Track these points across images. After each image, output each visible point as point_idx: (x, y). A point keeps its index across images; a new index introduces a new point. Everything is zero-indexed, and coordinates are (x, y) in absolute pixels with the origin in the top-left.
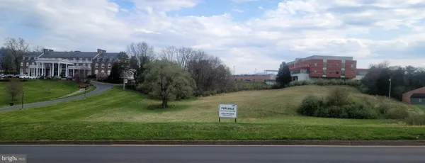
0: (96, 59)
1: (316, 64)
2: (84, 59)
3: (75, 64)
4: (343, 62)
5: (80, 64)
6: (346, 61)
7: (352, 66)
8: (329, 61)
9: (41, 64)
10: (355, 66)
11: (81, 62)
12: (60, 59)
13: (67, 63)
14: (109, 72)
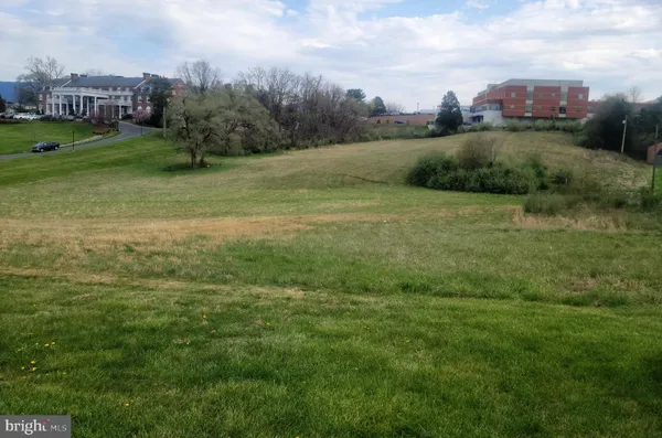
0: (139, 89)
1: (513, 95)
2: (123, 89)
3: (110, 97)
4: (565, 90)
5: (118, 97)
6: (570, 89)
7: (581, 97)
8: (537, 89)
9: (58, 97)
10: (587, 97)
11: (119, 93)
12: (83, 89)
13: (96, 96)
14: (148, 108)
